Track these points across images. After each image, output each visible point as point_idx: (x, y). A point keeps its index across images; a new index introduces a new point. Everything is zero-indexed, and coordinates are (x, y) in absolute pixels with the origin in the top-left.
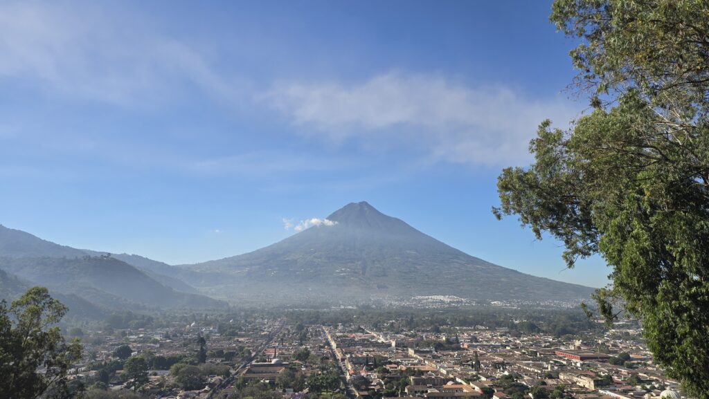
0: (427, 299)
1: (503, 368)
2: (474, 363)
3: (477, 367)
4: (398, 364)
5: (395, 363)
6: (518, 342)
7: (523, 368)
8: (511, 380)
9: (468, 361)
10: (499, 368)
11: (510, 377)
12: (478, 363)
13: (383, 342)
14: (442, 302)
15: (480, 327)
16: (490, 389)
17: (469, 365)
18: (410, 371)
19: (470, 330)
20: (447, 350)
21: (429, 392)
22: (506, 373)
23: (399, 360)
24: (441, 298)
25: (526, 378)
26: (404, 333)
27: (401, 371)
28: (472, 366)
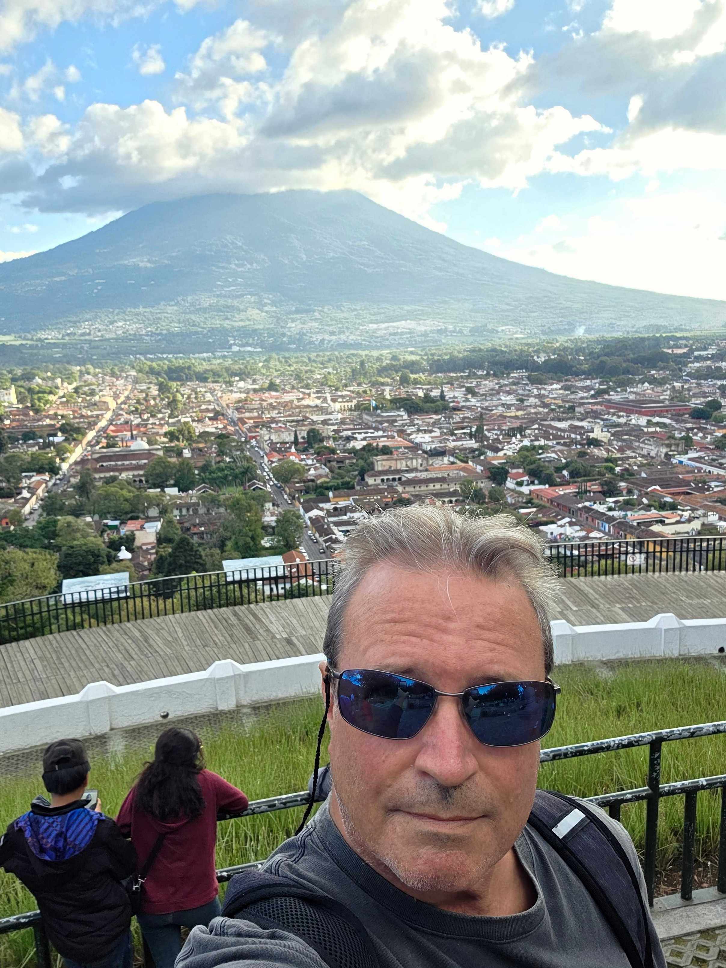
0: (386, 329)
1: (521, 435)
2: (473, 430)
3: (478, 435)
4: (348, 439)
5: (341, 437)
6: (543, 392)
7: (552, 434)
8: (534, 452)
9: (463, 428)
10: (515, 435)
11: (534, 448)
12: (480, 429)
13: (317, 406)
14: (411, 332)
15: (480, 373)
16: (503, 468)
17: (464, 433)
18: (369, 449)
19: (462, 377)
20: (427, 412)
21: (404, 479)
22: (526, 442)
23: (349, 433)
24: (410, 324)
25: (559, 447)
26: (352, 388)
27: (354, 451)
28: (471, 435)
